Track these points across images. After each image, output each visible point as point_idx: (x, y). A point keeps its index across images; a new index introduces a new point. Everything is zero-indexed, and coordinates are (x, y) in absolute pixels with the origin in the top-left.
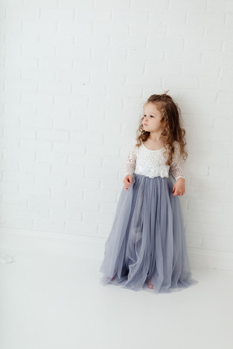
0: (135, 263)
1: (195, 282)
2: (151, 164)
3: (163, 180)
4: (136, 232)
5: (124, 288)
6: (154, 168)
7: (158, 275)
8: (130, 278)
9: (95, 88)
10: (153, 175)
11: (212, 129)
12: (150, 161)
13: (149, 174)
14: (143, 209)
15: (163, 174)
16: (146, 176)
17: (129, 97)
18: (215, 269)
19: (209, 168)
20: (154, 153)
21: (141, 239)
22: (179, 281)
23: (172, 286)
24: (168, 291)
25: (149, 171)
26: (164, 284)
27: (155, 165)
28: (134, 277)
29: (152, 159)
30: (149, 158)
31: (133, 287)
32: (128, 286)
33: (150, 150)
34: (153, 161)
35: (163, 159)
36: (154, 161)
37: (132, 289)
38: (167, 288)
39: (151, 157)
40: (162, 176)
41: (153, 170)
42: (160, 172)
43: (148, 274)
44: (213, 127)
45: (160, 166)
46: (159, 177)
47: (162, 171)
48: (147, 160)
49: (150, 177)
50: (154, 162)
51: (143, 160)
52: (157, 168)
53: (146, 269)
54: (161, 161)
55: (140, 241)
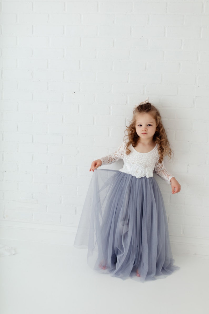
0: (122, 253)
1: (177, 268)
2: (139, 166)
3: (148, 180)
4: (123, 225)
5: (113, 276)
6: (141, 170)
7: (144, 265)
8: (118, 267)
9: (85, 96)
10: (140, 176)
11: (190, 131)
12: (137, 163)
13: (136, 174)
14: (129, 205)
15: (148, 175)
16: (133, 176)
17: (115, 104)
18: (195, 254)
19: (188, 166)
20: (142, 155)
21: (128, 231)
22: (163, 268)
23: (157, 274)
24: (154, 279)
25: (137, 172)
26: (149, 273)
27: (143, 166)
28: (122, 266)
29: (140, 161)
30: (137, 159)
31: (121, 275)
32: (117, 274)
33: (139, 153)
34: (140, 163)
35: (149, 161)
36: (142, 162)
37: (121, 278)
38: (152, 277)
39: (139, 159)
40: (148, 177)
41: (140, 171)
42: (146, 173)
43: (134, 263)
44: (191, 130)
45: (146, 167)
46: (145, 177)
47: (148, 173)
48: (135, 161)
49: (137, 177)
50: (142, 164)
51: (132, 161)
52: (144, 169)
53: (133, 259)
54: (148, 163)
55: (127, 233)
